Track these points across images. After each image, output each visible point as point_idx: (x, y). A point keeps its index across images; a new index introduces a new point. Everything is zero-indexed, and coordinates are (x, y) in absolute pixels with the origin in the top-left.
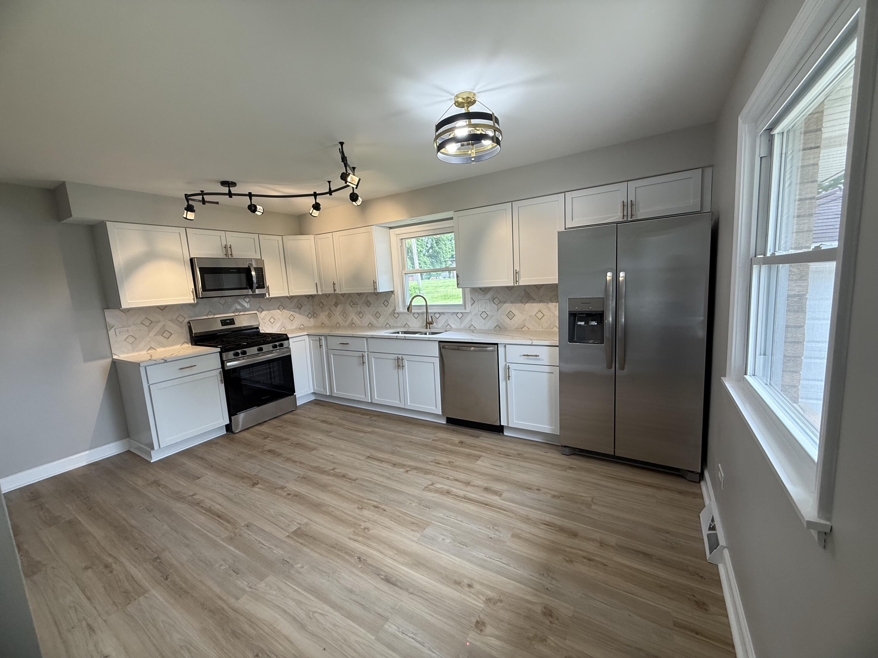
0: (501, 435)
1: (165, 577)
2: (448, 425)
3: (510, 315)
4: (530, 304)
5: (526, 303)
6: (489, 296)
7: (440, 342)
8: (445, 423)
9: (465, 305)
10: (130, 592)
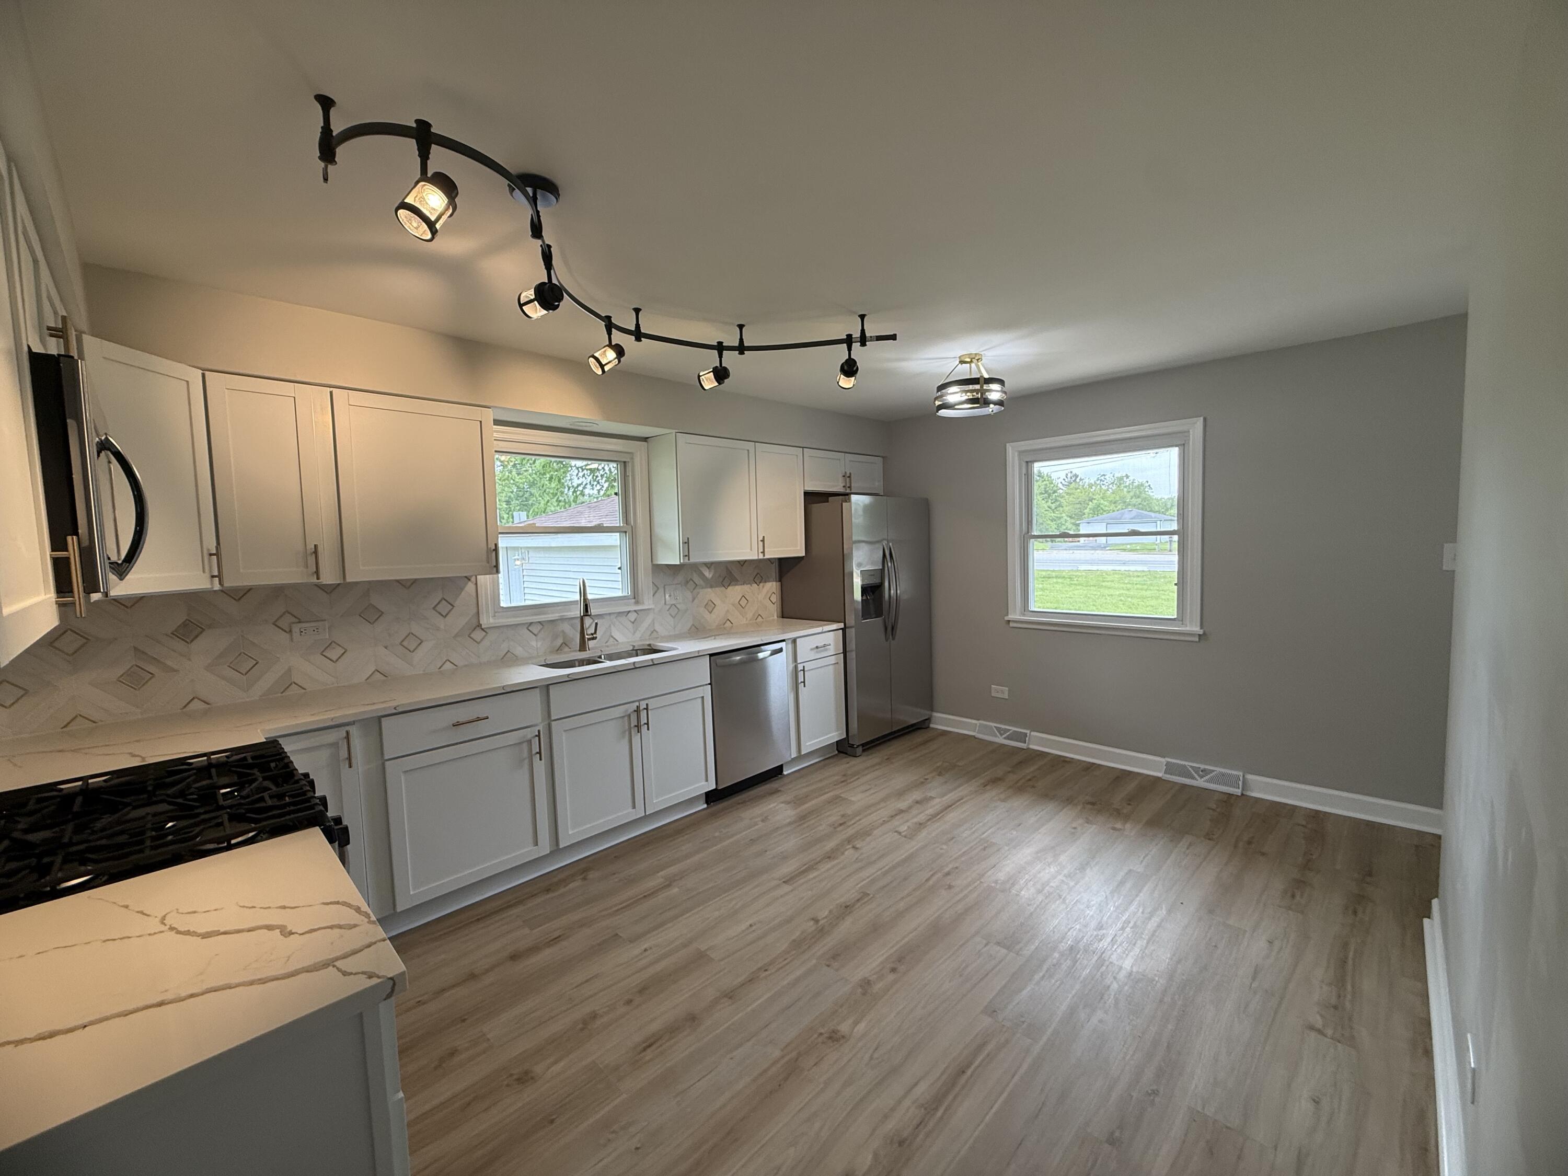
0: (781, 778)
1: (1152, 1098)
2: (712, 807)
3: (710, 606)
4: (733, 587)
5: (729, 586)
6: (680, 578)
7: (711, 655)
8: (705, 806)
9: (636, 596)
10: (1208, 1142)
